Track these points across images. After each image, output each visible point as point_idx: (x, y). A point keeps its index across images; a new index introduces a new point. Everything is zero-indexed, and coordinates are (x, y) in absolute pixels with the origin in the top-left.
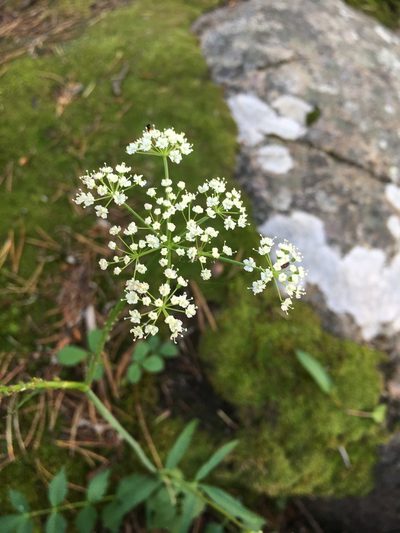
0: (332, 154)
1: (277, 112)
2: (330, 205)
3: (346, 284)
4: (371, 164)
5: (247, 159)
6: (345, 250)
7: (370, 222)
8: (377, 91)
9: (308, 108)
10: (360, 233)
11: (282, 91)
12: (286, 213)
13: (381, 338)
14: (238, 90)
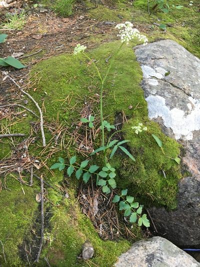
0: (172, 84)
1: (156, 71)
2: (169, 96)
3: (171, 118)
4: (184, 89)
5: (144, 81)
6: (171, 108)
7: (181, 103)
8: (190, 71)
9: (167, 72)
10: (177, 105)
11: (158, 66)
12: (154, 95)
13: (181, 140)
14: (144, 64)
